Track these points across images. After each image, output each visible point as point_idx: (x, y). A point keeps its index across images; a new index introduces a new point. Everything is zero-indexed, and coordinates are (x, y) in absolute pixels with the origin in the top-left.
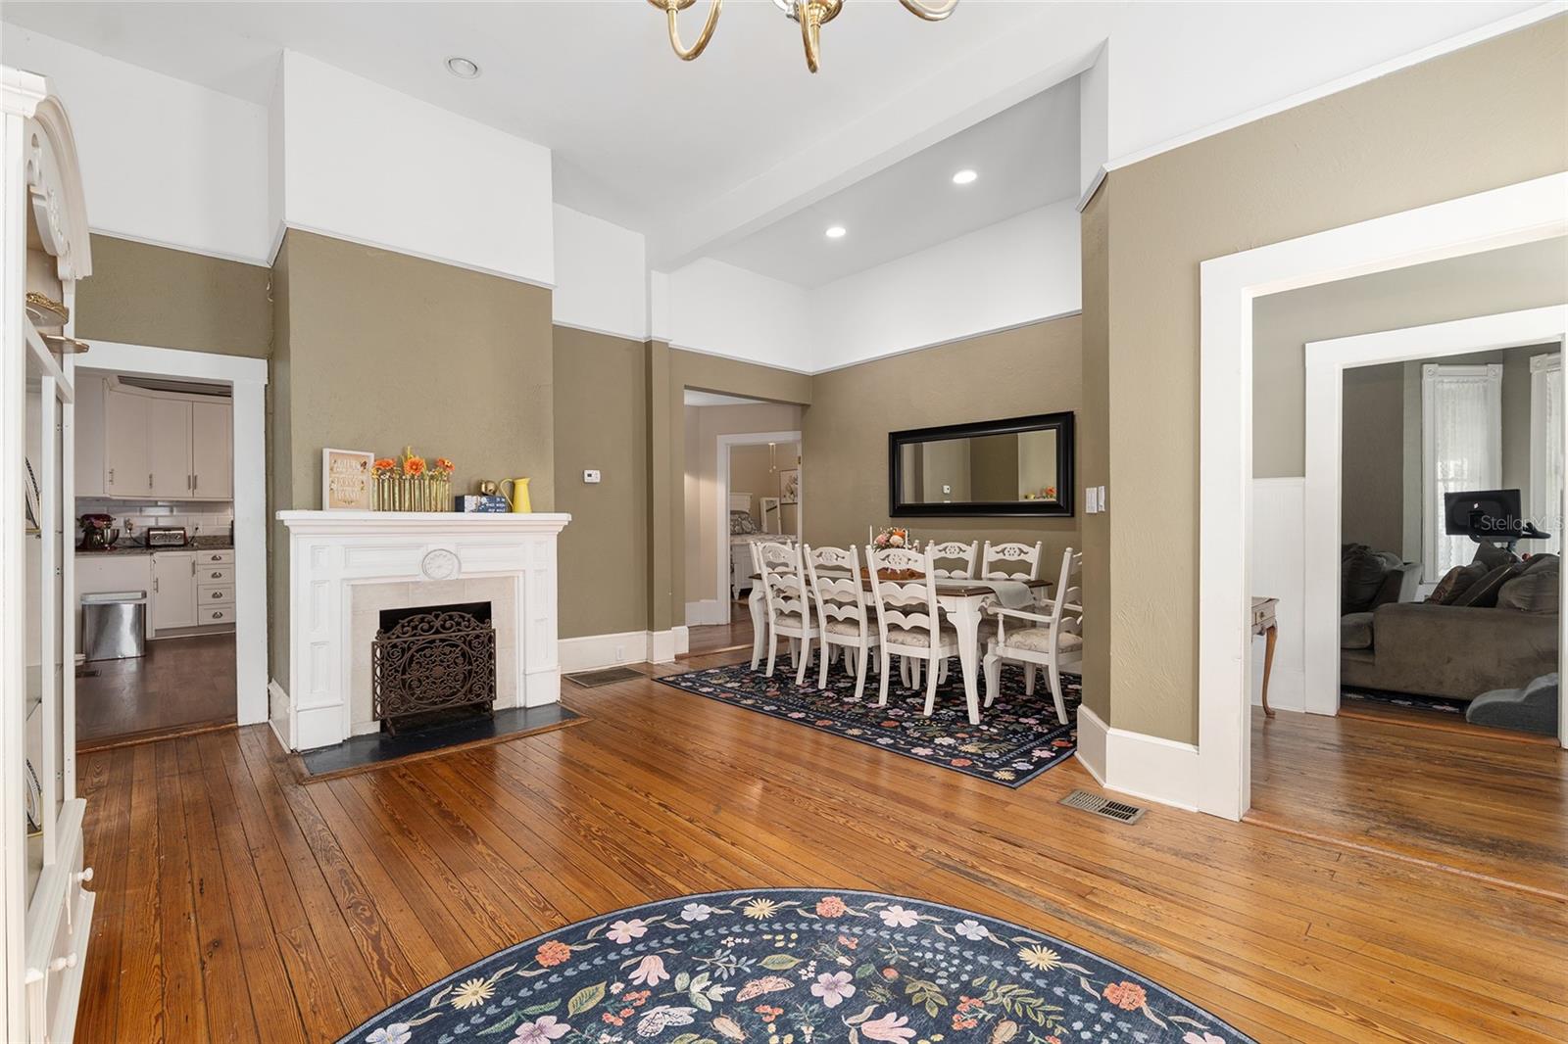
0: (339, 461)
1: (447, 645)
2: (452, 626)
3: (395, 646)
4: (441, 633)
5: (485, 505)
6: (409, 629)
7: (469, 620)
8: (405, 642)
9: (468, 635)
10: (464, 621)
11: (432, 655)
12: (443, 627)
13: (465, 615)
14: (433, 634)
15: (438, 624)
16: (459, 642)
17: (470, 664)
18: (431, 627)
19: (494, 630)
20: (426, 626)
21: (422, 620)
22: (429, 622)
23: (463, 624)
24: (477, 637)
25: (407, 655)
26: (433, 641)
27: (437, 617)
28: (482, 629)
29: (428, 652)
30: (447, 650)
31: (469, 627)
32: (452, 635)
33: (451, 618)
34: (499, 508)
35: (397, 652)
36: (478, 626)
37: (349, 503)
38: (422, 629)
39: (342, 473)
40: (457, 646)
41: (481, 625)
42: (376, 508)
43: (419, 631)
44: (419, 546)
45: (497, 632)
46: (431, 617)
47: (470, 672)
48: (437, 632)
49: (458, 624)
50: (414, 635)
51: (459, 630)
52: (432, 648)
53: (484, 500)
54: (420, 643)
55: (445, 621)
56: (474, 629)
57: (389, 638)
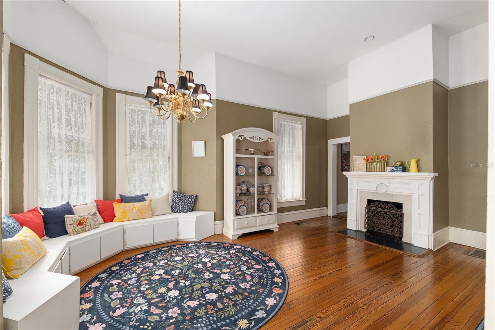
0: (357, 159)
1: (386, 214)
2: (388, 208)
3: (370, 210)
4: (384, 209)
5: (394, 170)
6: (375, 206)
7: (394, 208)
8: (373, 209)
9: (393, 212)
10: (392, 207)
11: (380, 216)
12: (385, 208)
13: (393, 206)
14: (381, 209)
15: (383, 206)
16: (390, 214)
17: (393, 222)
18: (381, 207)
19: (403, 213)
20: (380, 206)
21: (379, 204)
22: (381, 205)
23: (391, 208)
24: (396, 214)
25: (374, 213)
26: (381, 211)
27: (383, 204)
28: (398, 211)
29: (380, 214)
30: (386, 215)
31: (393, 210)
32: (388, 211)
33: (388, 205)
34: (399, 170)
35: (371, 212)
36: (397, 210)
37: (359, 170)
38: (378, 207)
39: (358, 162)
40: (389, 215)
41: (398, 210)
42: (366, 171)
43: (377, 207)
44: (376, 182)
45: (404, 214)
46: (381, 204)
47: (393, 224)
48: (383, 209)
49: (390, 208)
50: (376, 208)
51: (390, 210)
52: (381, 213)
53: (394, 168)
54: (377, 211)
55: (386, 206)
56: (395, 211)
57: (369, 207)
